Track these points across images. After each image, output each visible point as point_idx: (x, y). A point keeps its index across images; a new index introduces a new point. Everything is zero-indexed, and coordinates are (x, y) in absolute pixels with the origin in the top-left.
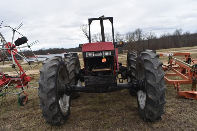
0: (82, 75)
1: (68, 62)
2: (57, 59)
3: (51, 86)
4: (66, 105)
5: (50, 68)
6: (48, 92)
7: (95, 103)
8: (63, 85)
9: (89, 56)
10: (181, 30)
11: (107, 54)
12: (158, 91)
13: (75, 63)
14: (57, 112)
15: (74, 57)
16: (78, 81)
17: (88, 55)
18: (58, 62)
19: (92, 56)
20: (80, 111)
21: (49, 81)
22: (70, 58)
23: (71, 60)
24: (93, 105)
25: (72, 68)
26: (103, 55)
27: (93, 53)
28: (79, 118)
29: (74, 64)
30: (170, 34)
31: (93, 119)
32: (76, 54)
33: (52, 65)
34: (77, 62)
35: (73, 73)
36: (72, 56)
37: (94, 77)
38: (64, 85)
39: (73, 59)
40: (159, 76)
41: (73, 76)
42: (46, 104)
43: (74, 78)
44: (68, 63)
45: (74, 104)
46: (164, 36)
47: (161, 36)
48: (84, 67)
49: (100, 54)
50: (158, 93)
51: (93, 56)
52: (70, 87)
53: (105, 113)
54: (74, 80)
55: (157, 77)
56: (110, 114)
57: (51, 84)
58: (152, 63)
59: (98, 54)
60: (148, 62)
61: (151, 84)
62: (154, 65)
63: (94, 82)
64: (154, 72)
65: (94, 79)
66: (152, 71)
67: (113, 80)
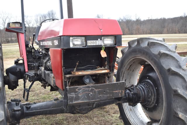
52: (20, 108)
58: (177, 60)
59: (94, 41)
60: (168, 57)
61: (183, 95)
62: (181, 62)
63: (86, 97)
64: (183, 74)
65: (86, 91)
66: (180, 74)
67: (119, 91)
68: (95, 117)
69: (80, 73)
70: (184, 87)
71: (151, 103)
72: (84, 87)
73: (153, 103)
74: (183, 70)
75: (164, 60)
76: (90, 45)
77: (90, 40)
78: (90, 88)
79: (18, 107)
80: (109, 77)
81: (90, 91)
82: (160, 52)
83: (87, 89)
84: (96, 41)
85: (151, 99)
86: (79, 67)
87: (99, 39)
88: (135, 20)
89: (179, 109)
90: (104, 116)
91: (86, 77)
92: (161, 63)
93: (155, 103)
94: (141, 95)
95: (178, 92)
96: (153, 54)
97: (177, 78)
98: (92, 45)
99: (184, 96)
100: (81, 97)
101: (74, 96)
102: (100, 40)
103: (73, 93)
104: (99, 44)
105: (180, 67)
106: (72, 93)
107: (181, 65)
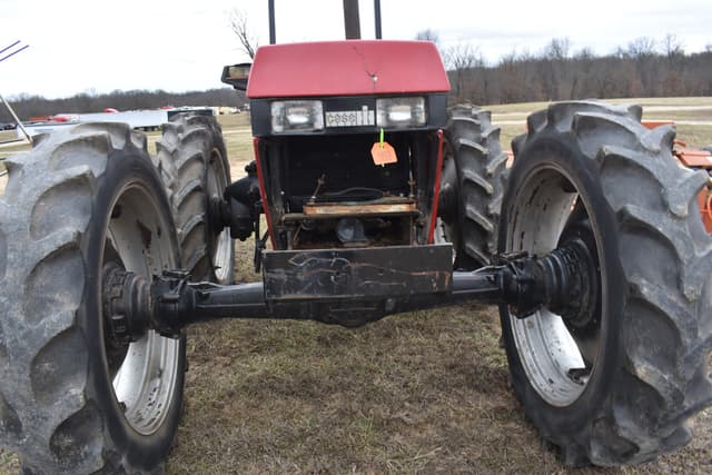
0: (238, 209)
1: (171, 149)
2: (94, 137)
3: (54, 317)
4: (160, 376)
5: (45, 196)
6: (33, 353)
7: (298, 342)
8: (142, 282)
9: (293, 126)
10: (567, 41)
11: (401, 115)
12: (688, 341)
13: (204, 158)
14: (99, 459)
15: (200, 128)
16: (219, 233)
17: (285, 122)
18: (103, 158)
19: (311, 124)
20: (231, 395)
21: (41, 281)
22: (180, 130)
23: (185, 141)
24: (293, 351)
25: (193, 178)
26: (380, 120)
27: (319, 105)
28: (232, 437)
29: (198, 158)
30: (530, 55)
31: (299, 448)
32: (211, 111)
33: (58, 178)
34: (216, 149)
35: (196, 201)
36: (191, 122)
37: (322, 254)
38: (144, 284)
39: (198, 134)
40: (697, 254)
41: (198, 218)
42: (31, 423)
43: (200, 224)
44: (173, 155)
45: (202, 348)
46: (512, 58)
47: (502, 61)
48: (246, 174)
49: (362, 118)
50: (689, 352)
51: (319, 125)
52: (177, 296)
53: (355, 405)
54: (200, 236)
55: (690, 262)
56: (383, 412)
57: (52, 301)
58: (657, 181)
59: (348, 113)
60: (629, 171)
61: (657, 303)
62: (670, 189)
63: (320, 284)
64: (671, 230)
65: (320, 265)
66: (660, 229)
67: (432, 273)
68: (446, 330)
69: (320, 211)
70: (668, 277)
71: (580, 315)
72: (314, 255)
73: (586, 314)
74: (674, 216)
75: (612, 180)
76: (334, 124)
77: (348, 110)
78: (332, 258)
79: (172, 292)
80: (420, 227)
81: (333, 268)
82: (601, 152)
83: (324, 260)
84: (354, 113)
85: (581, 302)
86: (325, 191)
87: (365, 108)
88: (666, 53)
89: (641, 349)
90: (472, 331)
91: (343, 222)
92: (600, 190)
93: (591, 315)
94: (548, 286)
95: (640, 293)
96: (584, 157)
97: (649, 242)
98: (341, 124)
99: (662, 308)
100: (306, 282)
101: (284, 277)
102: (369, 109)
103: (282, 270)
104: (366, 123)
105: (664, 206)
106: (276, 270)
107: (670, 199)
